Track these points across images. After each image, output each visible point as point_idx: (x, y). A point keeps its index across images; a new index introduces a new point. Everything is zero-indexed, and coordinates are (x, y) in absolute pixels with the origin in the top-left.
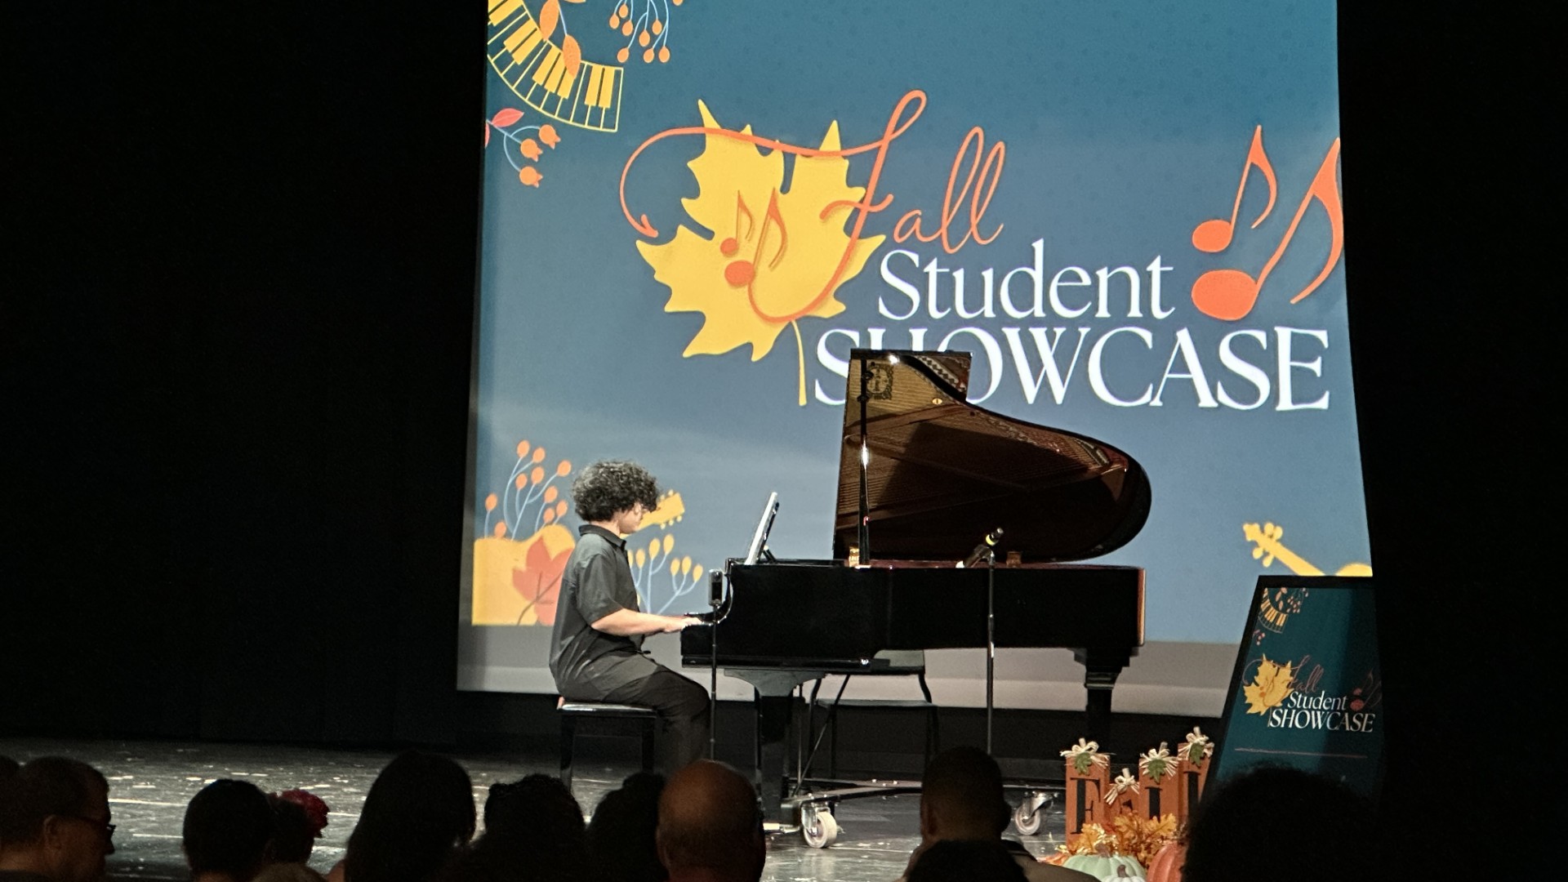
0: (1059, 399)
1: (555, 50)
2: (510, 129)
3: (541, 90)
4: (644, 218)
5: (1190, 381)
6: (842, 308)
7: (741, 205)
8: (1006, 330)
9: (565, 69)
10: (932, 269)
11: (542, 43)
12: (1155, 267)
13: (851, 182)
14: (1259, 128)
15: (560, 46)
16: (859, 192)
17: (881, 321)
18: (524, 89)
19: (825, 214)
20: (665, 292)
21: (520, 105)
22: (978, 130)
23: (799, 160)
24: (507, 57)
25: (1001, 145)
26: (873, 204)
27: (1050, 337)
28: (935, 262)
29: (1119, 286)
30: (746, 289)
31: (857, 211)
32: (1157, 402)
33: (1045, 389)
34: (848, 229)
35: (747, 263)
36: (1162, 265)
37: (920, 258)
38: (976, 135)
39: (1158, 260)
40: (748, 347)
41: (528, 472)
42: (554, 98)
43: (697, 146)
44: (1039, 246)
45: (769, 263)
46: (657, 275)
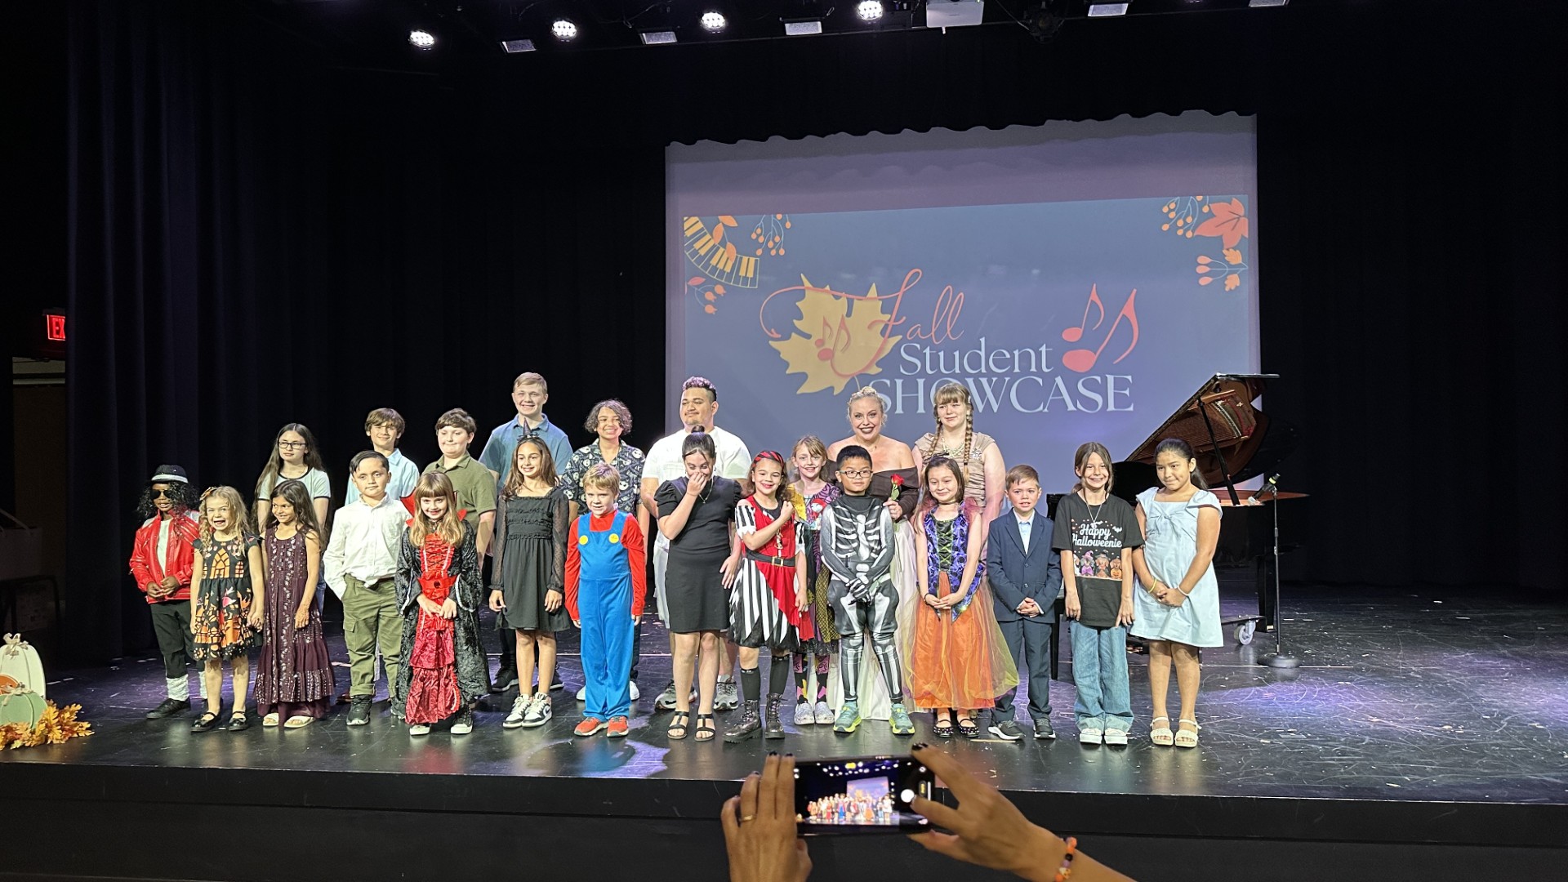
0: (995, 411)
1: (722, 250)
2: (698, 286)
3: (715, 268)
4: (773, 330)
5: (1063, 399)
6: (880, 370)
7: (826, 324)
8: (967, 379)
9: (728, 259)
10: (927, 351)
11: (714, 246)
12: (1043, 349)
13: (883, 311)
14: (1095, 285)
15: (725, 247)
16: (888, 316)
17: (901, 376)
18: (706, 267)
19: (870, 327)
20: (787, 365)
21: (705, 276)
22: (950, 287)
23: (855, 301)
24: (696, 252)
25: (962, 294)
26: (895, 321)
27: (990, 382)
28: (928, 348)
29: (1025, 358)
30: (829, 361)
31: (886, 326)
32: (1046, 410)
33: (988, 405)
34: (883, 333)
35: (830, 349)
36: (1047, 348)
37: (921, 347)
38: (949, 289)
39: (1044, 346)
40: (832, 388)
42: (722, 271)
43: (801, 295)
44: (983, 340)
45: (841, 350)
46: (781, 356)
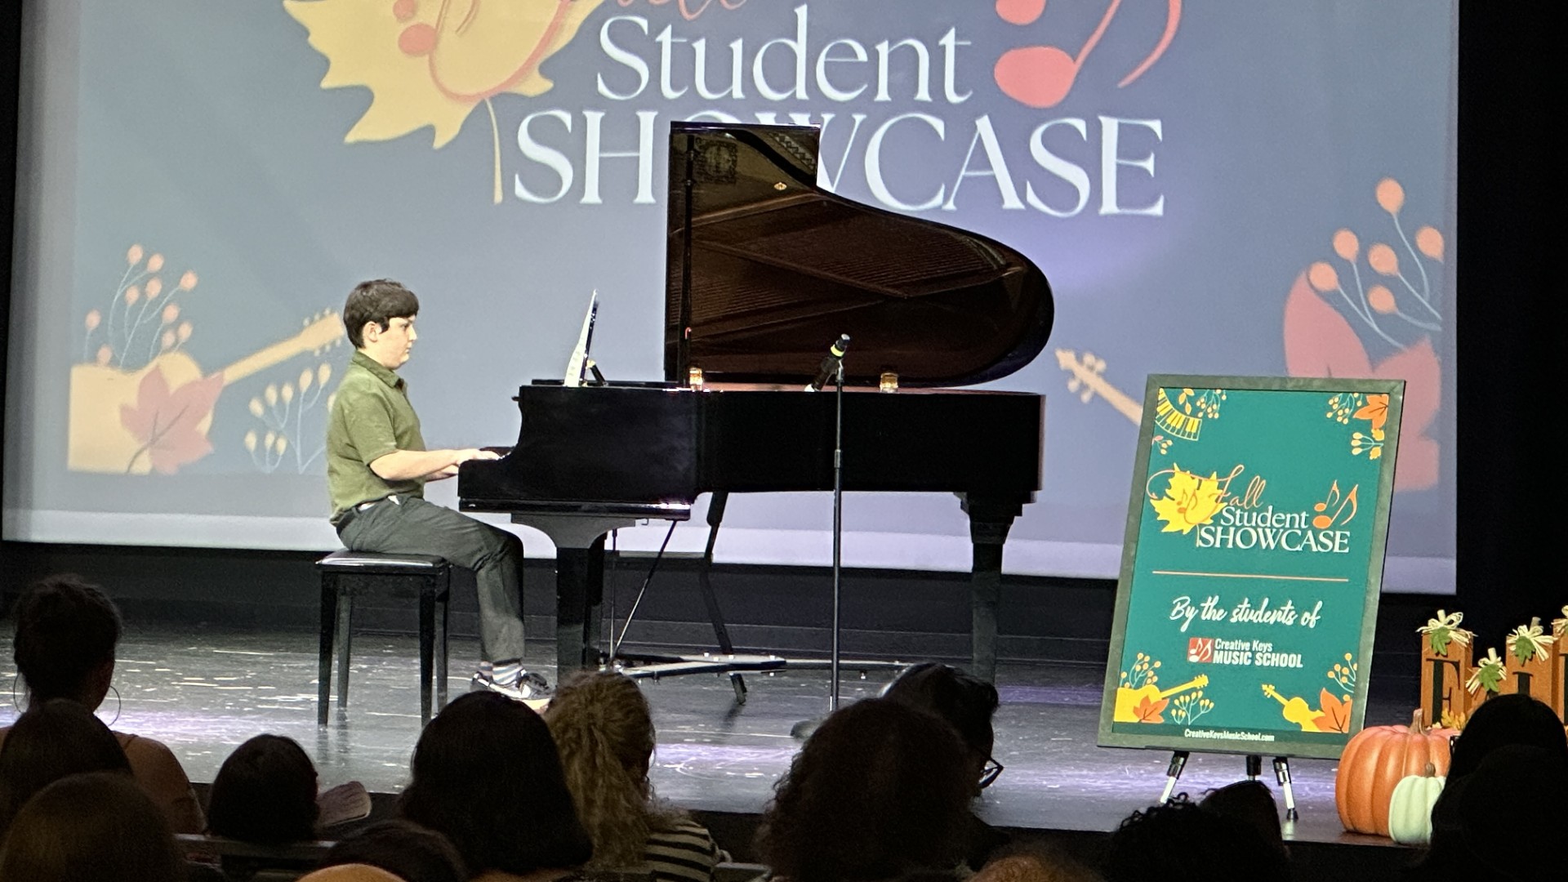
5: (994, 177)
6: (548, 85)
10: (666, 37)
12: (949, 41)
17: (599, 103)
20: (324, 63)
28: (669, 28)
29: (904, 62)
30: (427, 58)
32: (950, 206)
35: (429, 27)
36: (958, 37)
37: (649, 26)
39: (952, 32)
40: (429, 131)
41: (143, 286)
44: (802, 12)
45: (456, 29)
46: (313, 40)
